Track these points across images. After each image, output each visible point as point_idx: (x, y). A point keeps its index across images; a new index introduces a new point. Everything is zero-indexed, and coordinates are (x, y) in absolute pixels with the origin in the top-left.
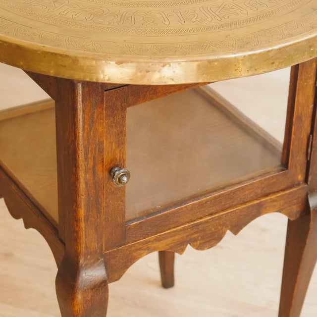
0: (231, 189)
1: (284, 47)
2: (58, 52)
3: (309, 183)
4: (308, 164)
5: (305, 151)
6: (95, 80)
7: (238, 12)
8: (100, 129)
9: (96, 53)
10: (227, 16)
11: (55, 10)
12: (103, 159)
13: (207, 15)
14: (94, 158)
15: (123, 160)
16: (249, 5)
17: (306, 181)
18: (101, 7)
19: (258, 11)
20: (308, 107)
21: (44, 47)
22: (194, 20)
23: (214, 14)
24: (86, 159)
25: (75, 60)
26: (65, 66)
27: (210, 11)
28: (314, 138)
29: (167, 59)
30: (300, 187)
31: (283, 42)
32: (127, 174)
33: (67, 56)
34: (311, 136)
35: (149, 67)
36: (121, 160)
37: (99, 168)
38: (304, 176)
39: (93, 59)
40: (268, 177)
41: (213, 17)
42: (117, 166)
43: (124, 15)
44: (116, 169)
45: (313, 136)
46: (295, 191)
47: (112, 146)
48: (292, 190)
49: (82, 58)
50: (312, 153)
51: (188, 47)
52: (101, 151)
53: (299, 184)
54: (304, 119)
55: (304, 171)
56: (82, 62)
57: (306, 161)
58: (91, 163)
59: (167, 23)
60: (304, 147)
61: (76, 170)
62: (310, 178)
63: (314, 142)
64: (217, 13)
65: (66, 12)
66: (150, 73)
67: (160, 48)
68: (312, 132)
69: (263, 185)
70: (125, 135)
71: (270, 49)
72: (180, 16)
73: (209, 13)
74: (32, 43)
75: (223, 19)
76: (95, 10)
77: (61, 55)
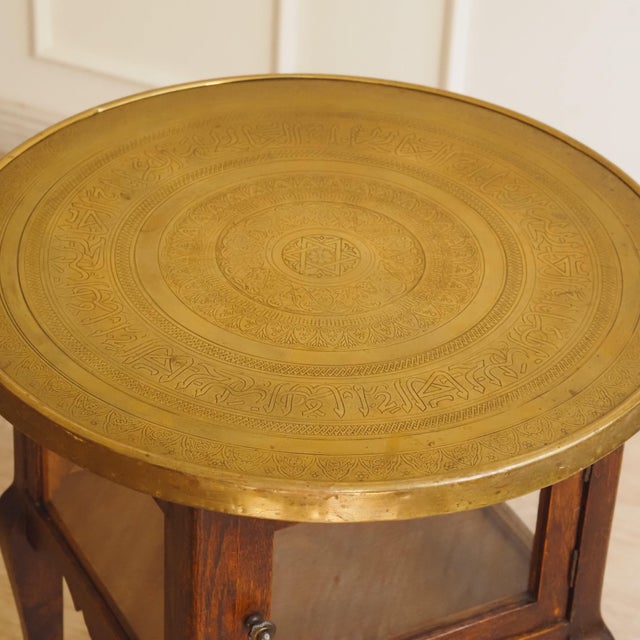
0: (442, 635)
1: (515, 470)
2: (168, 466)
3: (572, 620)
4: (571, 592)
5: (566, 573)
6: (222, 510)
7: (454, 393)
8: (232, 564)
9: (227, 473)
10: (435, 401)
11: (171, 378)
12: (234, 605)
13: (404, 397)
14: (220, 605)
15: (266, 603)
16: (472, 381)
17: (567, 616)
18: (242, 374)
19: (486, 393)
20: (571, 510)
21: (147, 456)
22: (383, 408)
23: (416, 397)
24: (208, 606)
25: (194, 481)
26: (178, 488)
27: (410, 388)
28: (581, 554)
29: (332, 488)
30: (557, 627)
31: (515, 462)
32: (271, 630)
33: (181, 473)
34: (576, 552)
35: (305, 498)
36: (262, 604)
37: (228, 618)
38: (565, 611)
39: (221, 482)
40: (503, 614)
41: (413, 402)
42: (256, 614)
43: (275, 393)
44: (255, 619)
45: (579, 553)
46: (548, 633)
47: (249, 585)
48: (542, 632)
49: (205, 478)
50: (578, 576)
51: (367, 463)
52: (232, 593)
53: (555, 622)
54: (564, 529)
55: (565, 601)
56: (204, 484)
57: (567, 588)
58: (215, 612)
59: (341, 412)
60: (565, 568)
61: (192, 622)
62: (573, 614)
63: (580, 561)
64: (421, 395)
65: (187, 384)
66: (307, 507)
67: (324, 464)
68: (577, 546)
69: (495, 627)
70: (271, 570)
71: (493, 473)
72: (363, 398)
73: (407, 393)
74: (131, 448)
75: (429, 408)
76: (232, 381)
77: (172, 471)
